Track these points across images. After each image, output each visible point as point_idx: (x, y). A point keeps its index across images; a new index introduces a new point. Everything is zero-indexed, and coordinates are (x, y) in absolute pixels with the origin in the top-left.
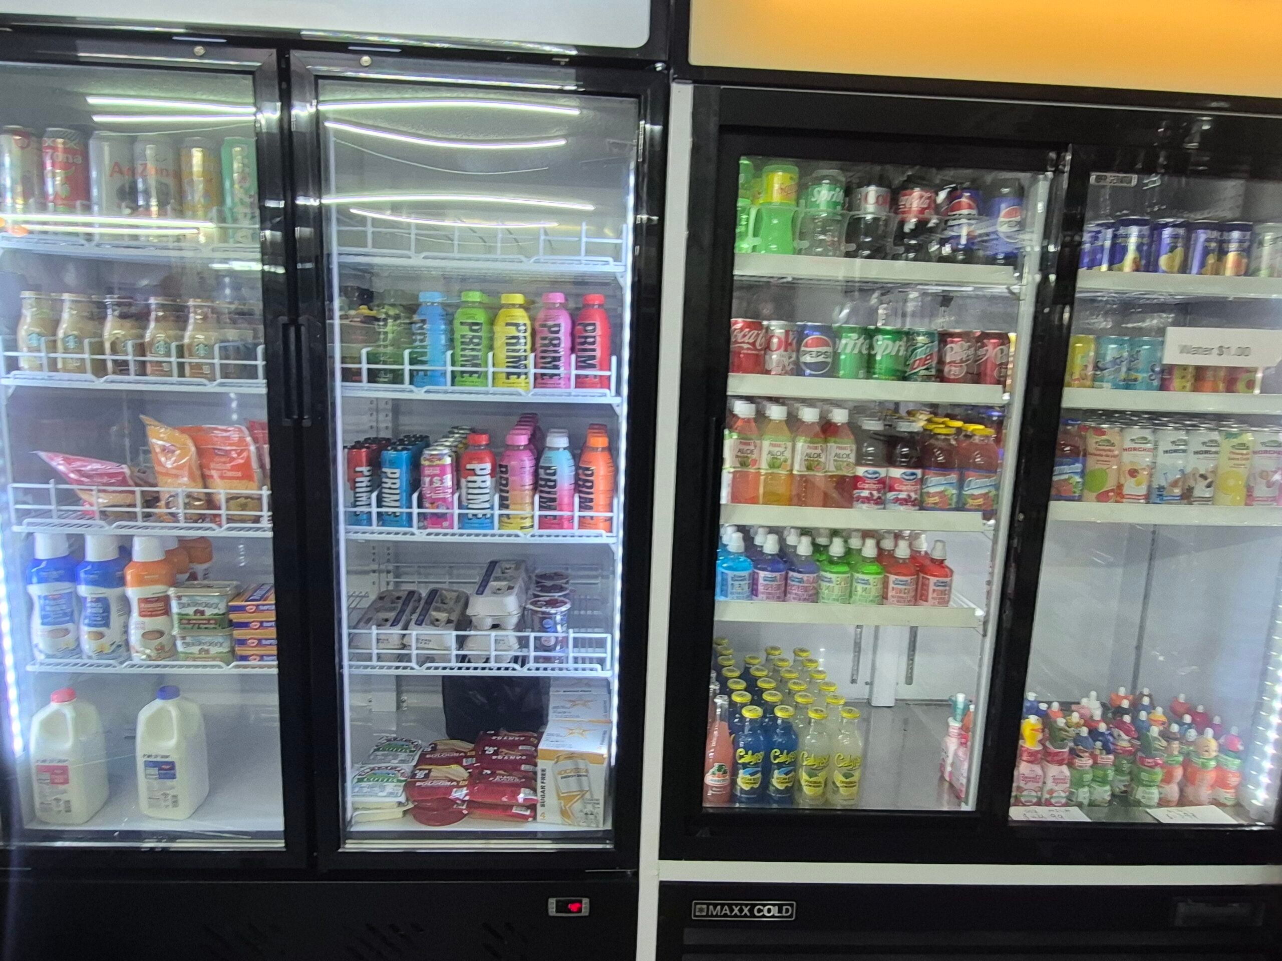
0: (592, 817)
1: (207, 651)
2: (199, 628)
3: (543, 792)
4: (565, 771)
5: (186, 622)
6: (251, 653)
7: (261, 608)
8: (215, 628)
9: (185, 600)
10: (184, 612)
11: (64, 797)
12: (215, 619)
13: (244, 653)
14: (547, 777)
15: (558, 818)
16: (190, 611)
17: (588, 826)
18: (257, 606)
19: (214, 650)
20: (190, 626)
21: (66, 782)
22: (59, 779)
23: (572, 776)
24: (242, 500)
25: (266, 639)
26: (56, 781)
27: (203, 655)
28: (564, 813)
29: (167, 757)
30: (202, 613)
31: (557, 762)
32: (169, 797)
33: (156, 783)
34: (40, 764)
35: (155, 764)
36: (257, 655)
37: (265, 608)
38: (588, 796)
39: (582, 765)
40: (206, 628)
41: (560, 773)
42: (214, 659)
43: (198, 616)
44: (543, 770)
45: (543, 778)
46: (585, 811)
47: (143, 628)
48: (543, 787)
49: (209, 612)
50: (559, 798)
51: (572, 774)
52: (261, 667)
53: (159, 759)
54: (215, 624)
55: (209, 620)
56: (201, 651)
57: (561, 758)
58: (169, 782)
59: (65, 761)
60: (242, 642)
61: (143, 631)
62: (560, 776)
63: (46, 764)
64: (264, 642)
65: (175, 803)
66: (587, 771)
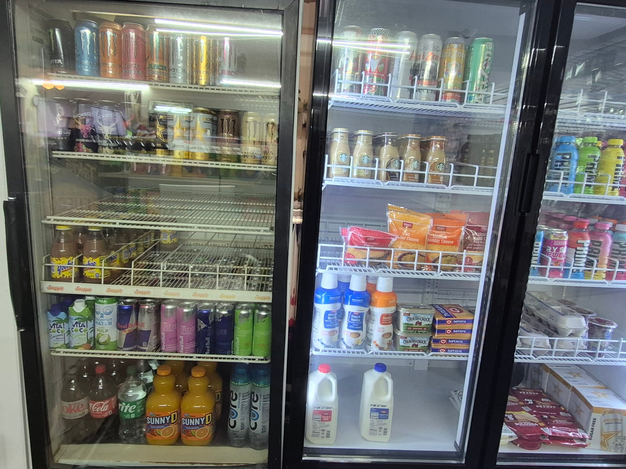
0: (620, 446)
1: (417, 346)
2: (417, 332)
3: (592, 431)
4: (608, 420)
5: (411, 329)
6: (441, 347)
7: (455, 321)
8: (425, 333)
9: (412, 316)
10: (410, 323)
11: (327, 429)
12: (427, 328)
13: (438, 347)
14: (596, 423)
15: (598, 446)
16: (414, 322)
17: (616, 451)
18: (453, 320)
19: (420, 345)
20: (412, 331)
21: (330, 420)
22: (326, 418)
23: (612, 423)
24: (449, 258)
25: (451, 340)
26: (324, 419)
27: (414, 348)
28: (603, 444)
29: (385, 406)
30: (420, 324)
31: (603, 415)
32: (383, 429)
33: (376, 421)
34: (316, 409)
35: (379, 411)
36: (444, 349)
37: (457, 322)
38: (620, 434)
39: (619, 417)
40: (421, 333)
41: (605, 421)
42: (419, 350)
43: (418, 326)
44: (595, 419)
45: (594, 424)
46: (616, 443)
47: (383, 331)
48: (593, 429)
49: (424, 323)
50: (602, 435)
51: (612, 422)
52: (446, 356)
53: (380, 407)
54: (426, 330)
55: (423, 328)
56: (413, 346)
57: (607, 412)
58: (384, 421)
59: (330, 408)
60: (437, 341)
61: (382, 333)
62: (604, 423)
63: (320, 409)
64: (450, 341)
65: (385, 433)
66: (622, 420)
